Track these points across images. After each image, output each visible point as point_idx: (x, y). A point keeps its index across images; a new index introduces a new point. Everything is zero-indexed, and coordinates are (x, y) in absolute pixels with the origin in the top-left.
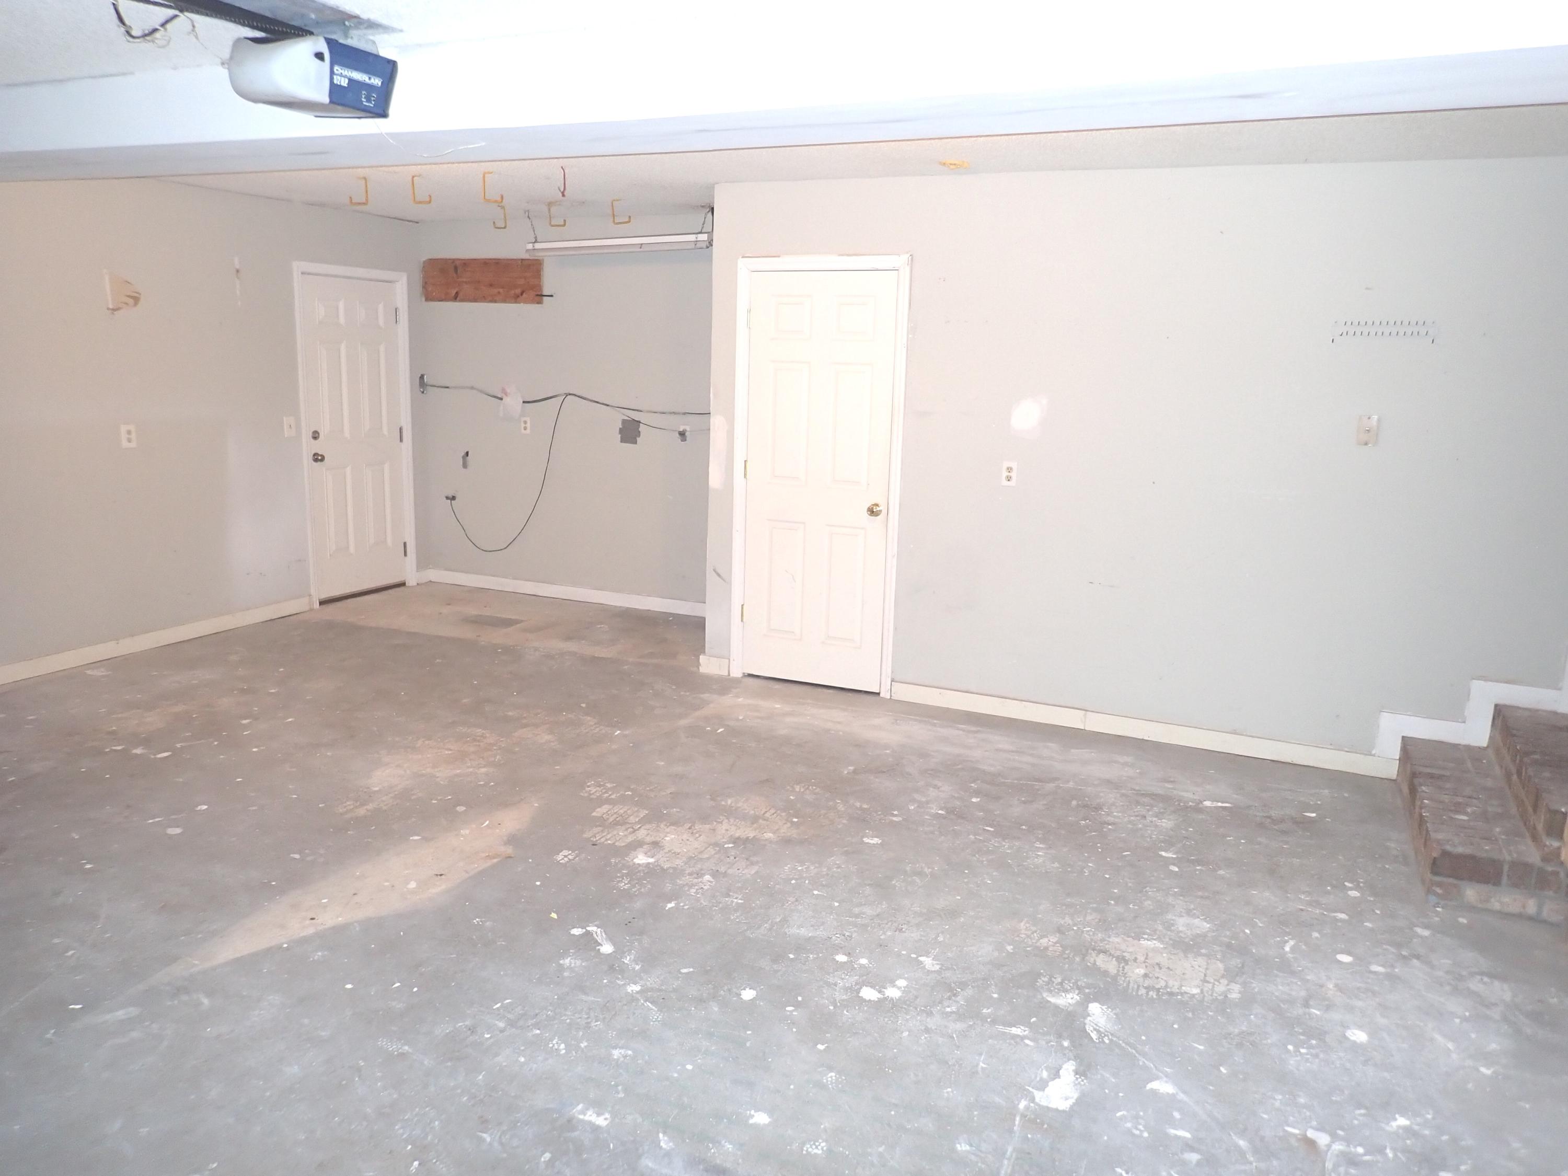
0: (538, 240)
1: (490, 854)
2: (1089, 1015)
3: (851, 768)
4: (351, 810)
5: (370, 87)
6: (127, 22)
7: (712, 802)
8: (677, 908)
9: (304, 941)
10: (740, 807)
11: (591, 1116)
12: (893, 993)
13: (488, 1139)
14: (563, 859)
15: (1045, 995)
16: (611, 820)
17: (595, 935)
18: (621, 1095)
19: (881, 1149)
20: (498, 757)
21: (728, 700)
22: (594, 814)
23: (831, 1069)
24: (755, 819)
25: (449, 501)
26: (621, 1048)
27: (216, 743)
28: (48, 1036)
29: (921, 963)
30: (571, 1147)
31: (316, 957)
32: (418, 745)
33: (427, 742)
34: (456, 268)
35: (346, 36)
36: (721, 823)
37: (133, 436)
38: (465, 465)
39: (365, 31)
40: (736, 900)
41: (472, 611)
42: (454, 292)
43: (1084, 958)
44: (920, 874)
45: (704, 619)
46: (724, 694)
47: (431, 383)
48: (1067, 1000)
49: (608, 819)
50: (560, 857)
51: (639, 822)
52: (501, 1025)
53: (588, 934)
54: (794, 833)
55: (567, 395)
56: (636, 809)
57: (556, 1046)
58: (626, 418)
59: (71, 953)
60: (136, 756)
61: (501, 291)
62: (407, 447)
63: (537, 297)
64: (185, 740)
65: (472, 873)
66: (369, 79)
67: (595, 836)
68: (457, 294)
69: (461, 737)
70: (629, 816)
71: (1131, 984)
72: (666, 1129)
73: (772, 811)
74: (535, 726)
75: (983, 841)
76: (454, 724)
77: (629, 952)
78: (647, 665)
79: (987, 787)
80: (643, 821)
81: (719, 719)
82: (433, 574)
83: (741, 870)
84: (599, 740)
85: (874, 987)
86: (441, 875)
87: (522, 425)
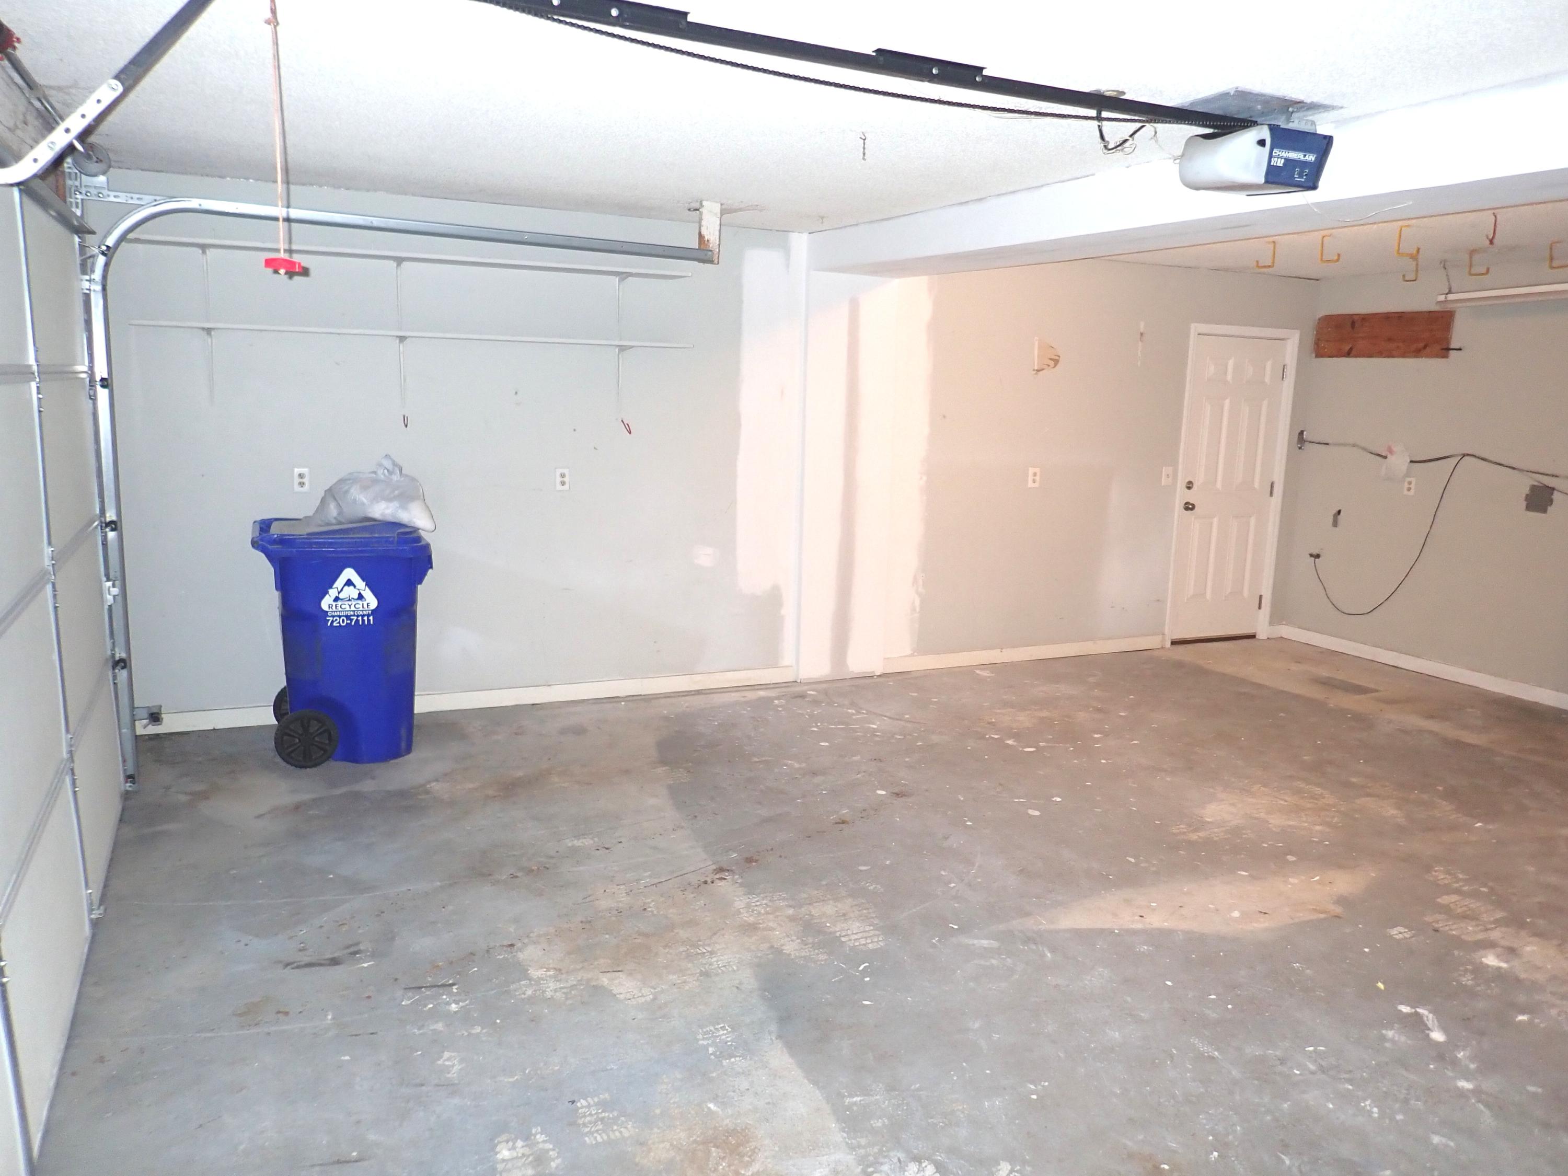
0: (1453, 290)
1: (1318, 908)
4: (1184, 833)
5: (1305, 164)
6: (1107, 139)
8: (1530, 1022)
9: (1134, 932)
13: (1288, 1162)
14: (1396, 934)
16: (1459, 910)
17: (1425, 1019)
20: (1336, 819)
22: (1439, 900)
25: (1313, 559)
26: (1443, 1136)
27: (1072, 749)
28: (934, 941)
31: (1142, 950)
32: (1253, 790)
33: (1262, 789)
34: (1353, 324)
35: (1288, 120)
37: (1038, 478)
38: (1335, 524)
39: (1305, 113)
41: (1324, 672)
42: (1347, 348)
47: (1310, 439)
49: (1456, 909)
50: (1393, 932)
51: (1492, 923)
52: (1312, 1067)
53: (1417, 1015)
55: (1464, 455)
56: (1492, 908)
57: (1368, 1108)
58: (1536, 484)
59: (952, 885)
60: (1008, 746)
61: (1401, 344)
62: (1276, 502)
63: (1443, 351)
64: (1047, 741)
65: (1297, 920)
66: (1305, 156)
67: (1437, 922)
68: (1351, 349)
69: (1298, 792)
70: (1482, 913)
74: (1381, 797)
76: (1292, 778)
77: (1464, 1048)
78: (1526, 761)
80: (1499, 923)
82: (1286, 631)
84: (1452, 827)
86: (1265, 913)
87: (1406, 486)
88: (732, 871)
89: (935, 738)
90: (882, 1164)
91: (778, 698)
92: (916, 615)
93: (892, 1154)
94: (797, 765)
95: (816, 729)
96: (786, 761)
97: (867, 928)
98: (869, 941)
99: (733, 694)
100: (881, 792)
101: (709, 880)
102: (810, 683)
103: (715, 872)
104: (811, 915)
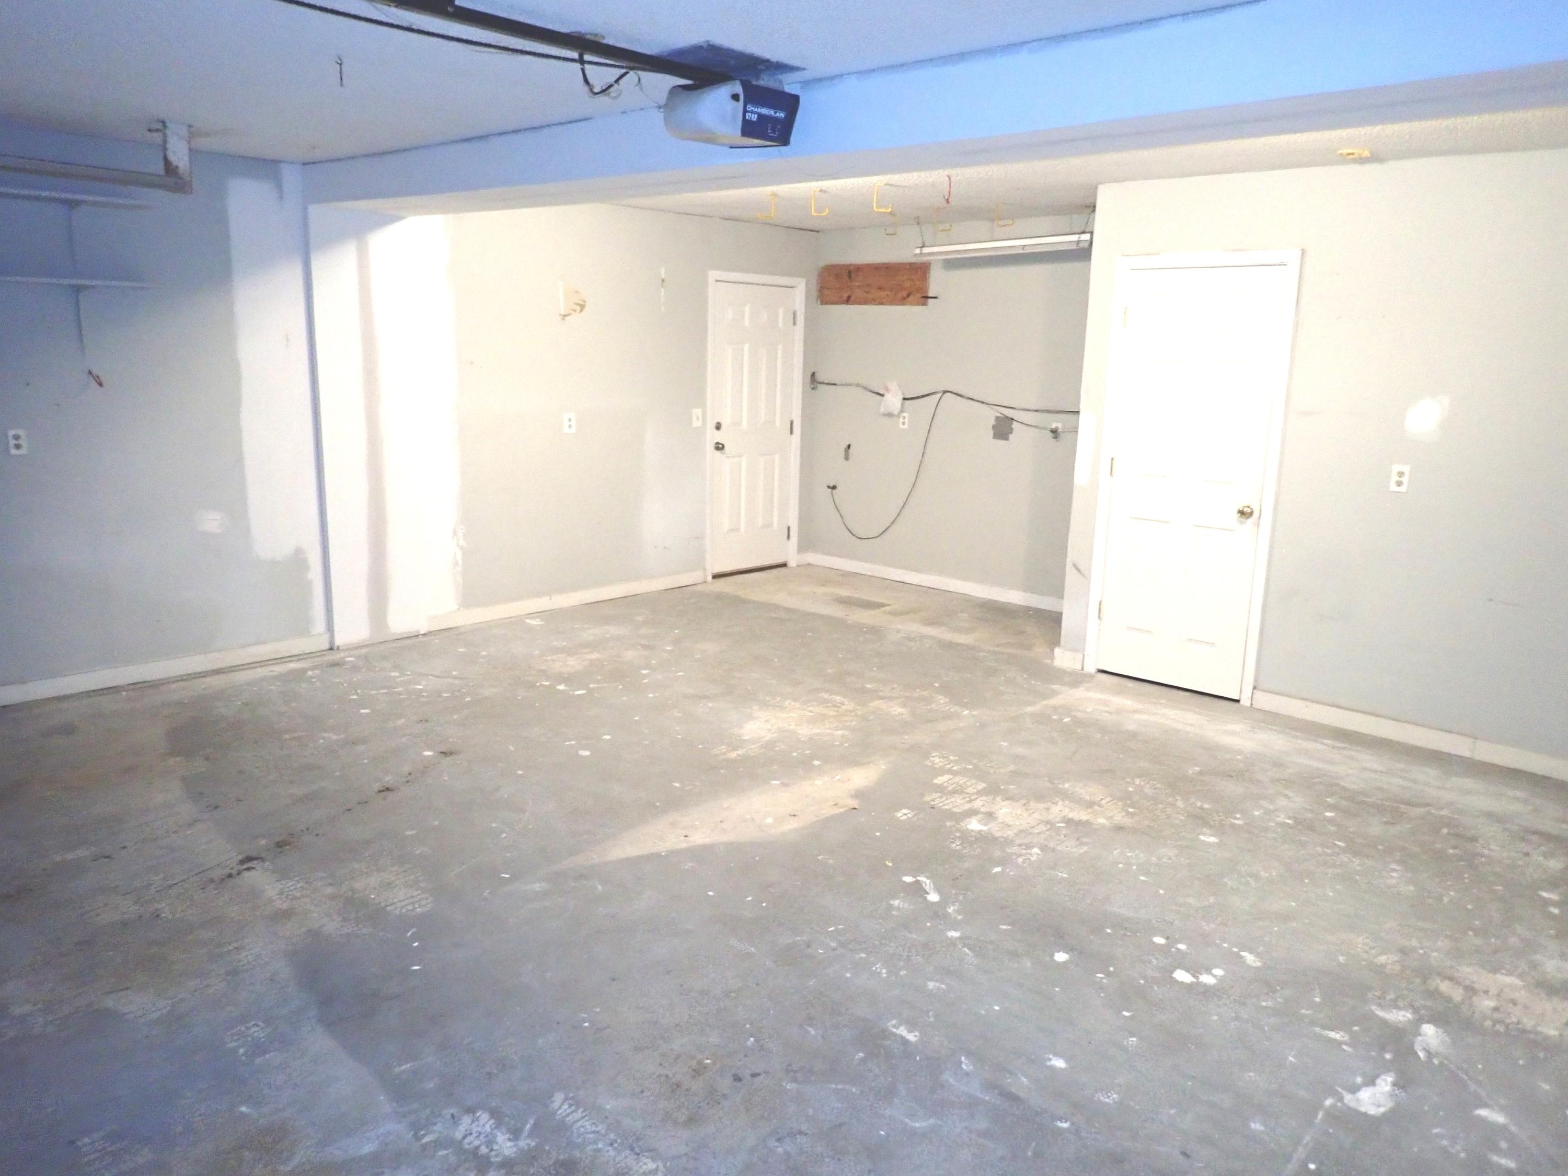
0: (927, 244)
1: (838, 804)
2: (1420, 1035)
3: (1197, 769)
4: (724, 754)
6: (591, 81)
7: (1049, 784)
8: (1003, 872)
9: (679, 852)
10: (1076, 792)
11: (902, 1031)
12: (1206, 979)
13: (813, 1032)
14: (902, 816)
15: (1373, 1008)
16: (950, 788)
17: (924, 885)
18: (932, 1019)
19: (1172, 1112)
20: (854, 722)
21: (1079, 693)
22: (935, 781)
23: (1133, 1035)
24: (1090, 804)
25: (830, 490)
26: (937, 981)
27: (621, 687)
28: (485, 894)
29: (1241, 957)
30: (882, 1052)
31: (687, 867)
32: (785, 705)
33: (793, 703)
34: (849, 274)
35: (759, 78)
36: (1056, 803)
37: (573, 423)
38: (847, 458)
39: (774, 72)
40: (1060, 874)
41: (844, 593)
42: (846, 295)
43: (1425, 982)
44: (1256, 877)
45: (1061, 614)
46: (1076, 687)
47: (820, 380)
48: (1401, 1016)
49: (947, 787)
50: (899, 814)
51: (975, 794)
52: (834, 945)
53: (918, 882)
54: (1127, 822)
55: (945, 392)
56: (975, 782)
57: (879, 970)
58: (999, 415)
59: (504, 835)
60: (559, 691)
61: (889, 293)
62: (796, 439)
63: (923, 299)
64: (598, 682)
65: (821, 818)
66: (775, 113)
67: (933, 800)
68: (849, 297)
69: (824, 702)
70: (968, 787)
71: (1477, 1015)
72: (969, 1054)
73: (1109, 799)
74: (891, 699)
75: (1331, 855)
76: (818, 690)
77: (953, 903)
78: (1003, 653)
79: (1344, 803)
80: (980, 793)
81: (1067, 709)
82: (812, 558)
83: (1070, 847)
84: (948, 717)
85: (1188, 971)
86: (794, 815)
87: (901, 420)
88: (262, 858)
89: (487, 692)
90: (435, 1124)
91: (313, 668)
92: (459, 569)
93: (444, 1112)
94: (335, 737)
95: (355, 697)
96: (322, 735)
97: (415, 893)
98: (417, 905)
99: (259, 670)
100: (428, 753)
101: (234, 872)
102: (348, 649)
103: (242, 862)
104: (353, 890)
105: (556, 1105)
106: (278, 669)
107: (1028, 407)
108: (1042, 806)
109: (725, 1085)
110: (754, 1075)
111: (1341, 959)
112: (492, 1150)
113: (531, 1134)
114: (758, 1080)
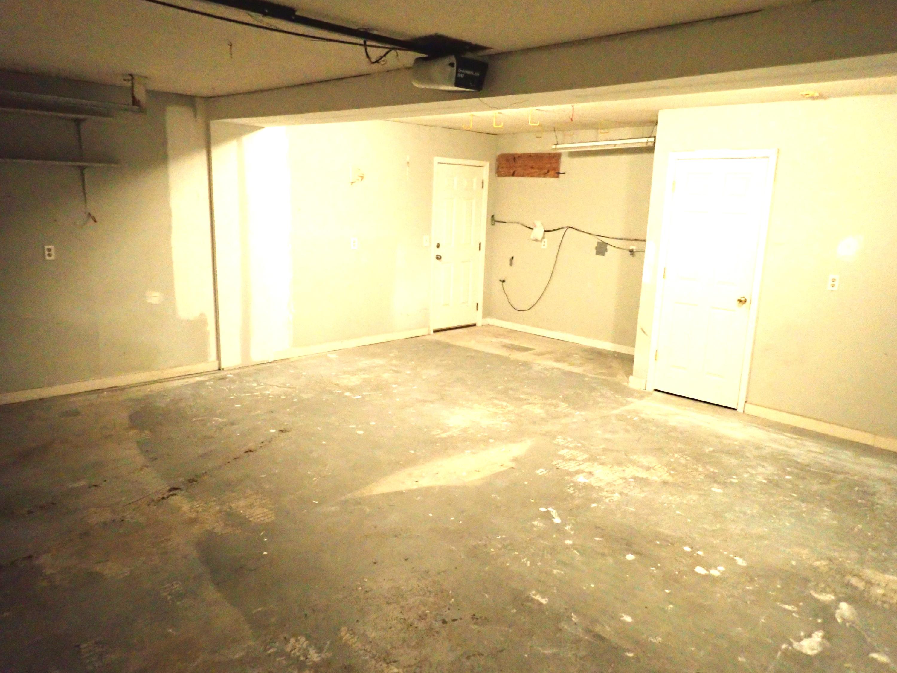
0: (559, 143)
1: (503, 465)
2: (839, 609)
3: (711, 449)
4: (439, 434)
5: (474, 77)
6: (370, 56)
7: (625, 456)
8: (597, 507)
9: (413, 491)
10: (641, 461)
11: (538, 598)
12: (715, 572)
13: (487, 597)
14: (540, 473)
15: (812, 592)
16: (568, 457)
17: (552, 513)
18: (554, 591)
19: (693, 649)
20: (513, 418)
21: (643, 403)
22: (559, 453)
23: (671, 603)
24: (648, 469)
25: (501, 283)
26: (558, 569)
27: (381, 394)
28: (304, 512)
29: (735, 560)
30: (527, 609)
31: (417, 500)
32: (474, 407)
33: (478, 406)
34: (515, 159)
36: (628, 467)
37: (356, 244)
38: (511, 264)
40: (631, 509)
41: (508, 341)
42: (512, 171)
43: (842, 577)
44: (744, 513)
45: (633, 356)
46: (641, 399)
47: (497, 220)
48: (828, 597)
49: (566, 456)
50: (538, 472)
52: (500, 546)
53: (548, 512)
54: (670, 479)
55: (568, 227)
56: (582, 454)
57: (525, 562)
58: (599, 241)
59: (314, 479)
60: (346, 397)
61: (537, 170)
62: (482, 253)
63: (557, 174)
64: (368, 391)
65: (493, 473)
67: (558, 464)
68: (514, 172)
69: (496, 405)
70: (578, 457)
71: (873, 598)
72: (575, 612)
73: (660, 465)
74: (535, 404)
75: (788, 501)
76: (493, 398)
77: (569, 524)
78: (599, 379)
79: (796, 471)
80: (585, 460)
81: (636, 412)
82: (490, 321)
83: (637, 493)
84: (566, 416)
85: (704, 567)
86: (478, 471)
87: (543, 243)
88: (180, 489)
89: (305, 396)
90: (275, 642)
91: (209, 380)
92: (291, 325)
93: (280, 636)
94: (221, 420)
95: (232, 397)
96: (214, 419)
97: (265, 511)
98: (266, 518)
100: (273, 431)
101: (165, 496)
102: (228, 370)
103: (170, 490)
104: (231, 508)
105: (343, 634)
106: (191, 381)
107: (617, 237)
108: (621, 469)
109: (437, 625)
110: (454, 620)
111: (794, 563)
112: (307, 658)
113: (329, 650)
114: (456, 623)
